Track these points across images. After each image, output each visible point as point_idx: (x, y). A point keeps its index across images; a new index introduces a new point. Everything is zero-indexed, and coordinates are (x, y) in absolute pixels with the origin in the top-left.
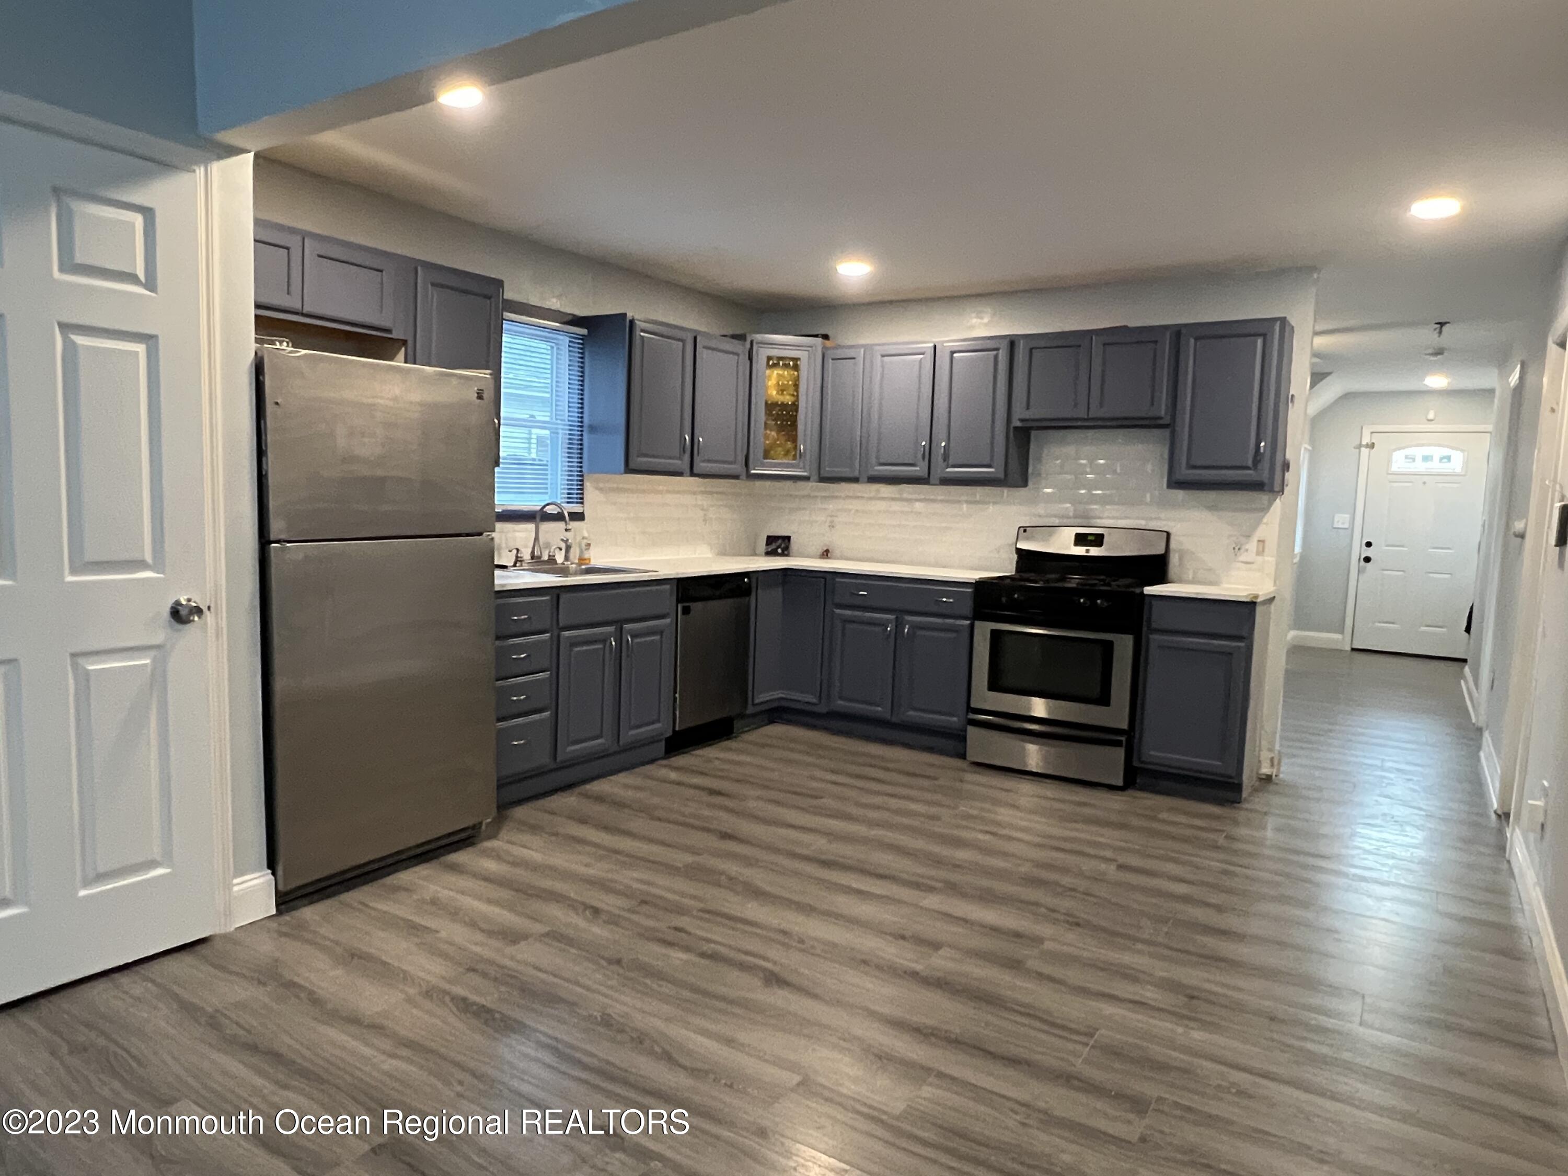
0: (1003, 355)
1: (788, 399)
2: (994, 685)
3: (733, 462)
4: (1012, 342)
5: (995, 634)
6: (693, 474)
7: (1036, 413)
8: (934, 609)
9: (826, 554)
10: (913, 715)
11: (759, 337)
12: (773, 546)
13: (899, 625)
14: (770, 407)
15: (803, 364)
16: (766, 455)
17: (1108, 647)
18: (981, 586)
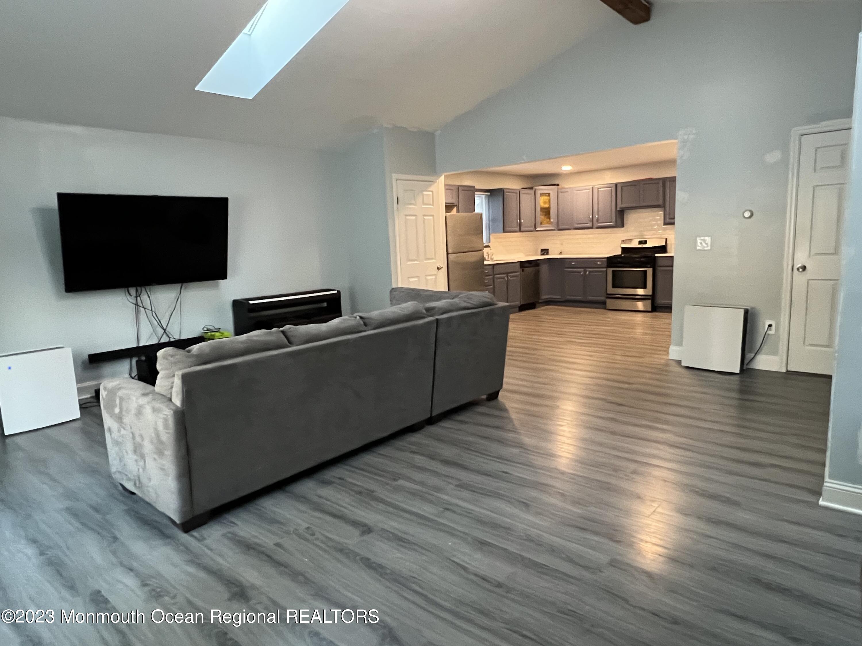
0: (614, 189)
1: (547, 206)
2: (614, 286)
3: (531, 227)
4: (616, 185)
5: (613, 271)
6: (520, 231)
7: (624, 206)
8: (595, 266)
9: (561, 253)
10: (591, 298)
11: (537, 188)
12: (543, 252)
13: (585, 272)
14: (542, 209)
15: (551, 195)
16: (541, 223)
17: (645, 272)
18: (609, 259)
